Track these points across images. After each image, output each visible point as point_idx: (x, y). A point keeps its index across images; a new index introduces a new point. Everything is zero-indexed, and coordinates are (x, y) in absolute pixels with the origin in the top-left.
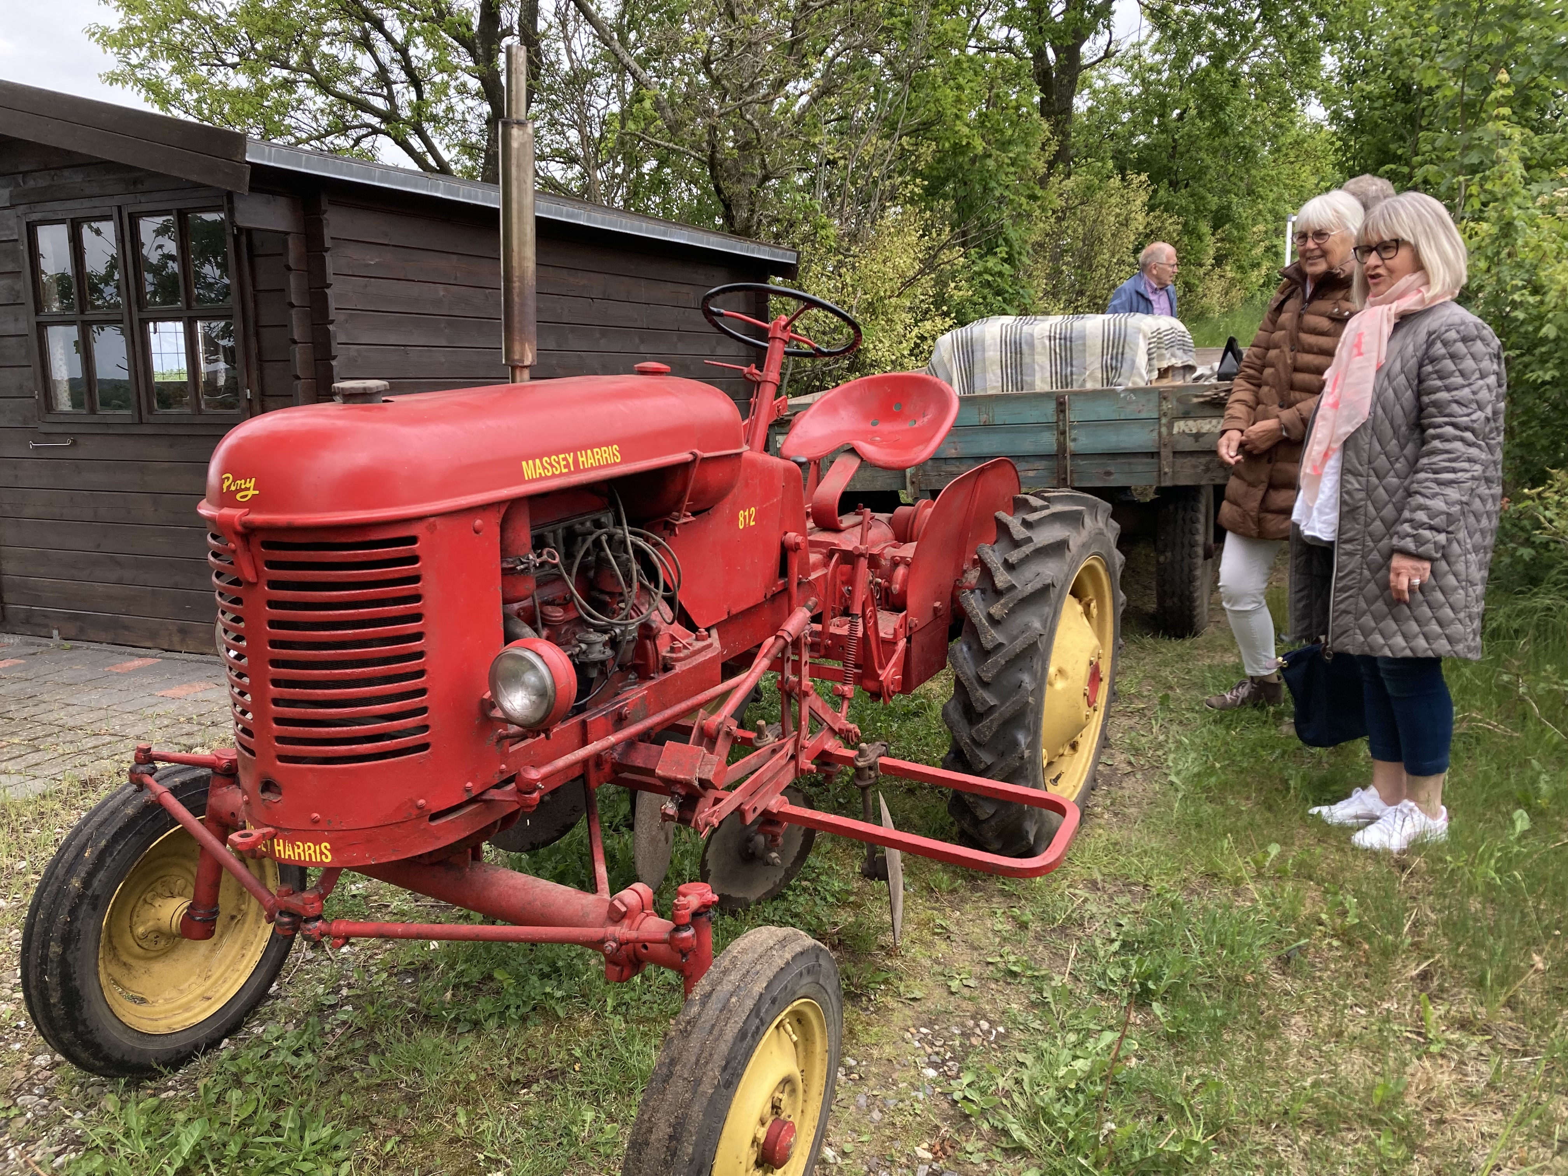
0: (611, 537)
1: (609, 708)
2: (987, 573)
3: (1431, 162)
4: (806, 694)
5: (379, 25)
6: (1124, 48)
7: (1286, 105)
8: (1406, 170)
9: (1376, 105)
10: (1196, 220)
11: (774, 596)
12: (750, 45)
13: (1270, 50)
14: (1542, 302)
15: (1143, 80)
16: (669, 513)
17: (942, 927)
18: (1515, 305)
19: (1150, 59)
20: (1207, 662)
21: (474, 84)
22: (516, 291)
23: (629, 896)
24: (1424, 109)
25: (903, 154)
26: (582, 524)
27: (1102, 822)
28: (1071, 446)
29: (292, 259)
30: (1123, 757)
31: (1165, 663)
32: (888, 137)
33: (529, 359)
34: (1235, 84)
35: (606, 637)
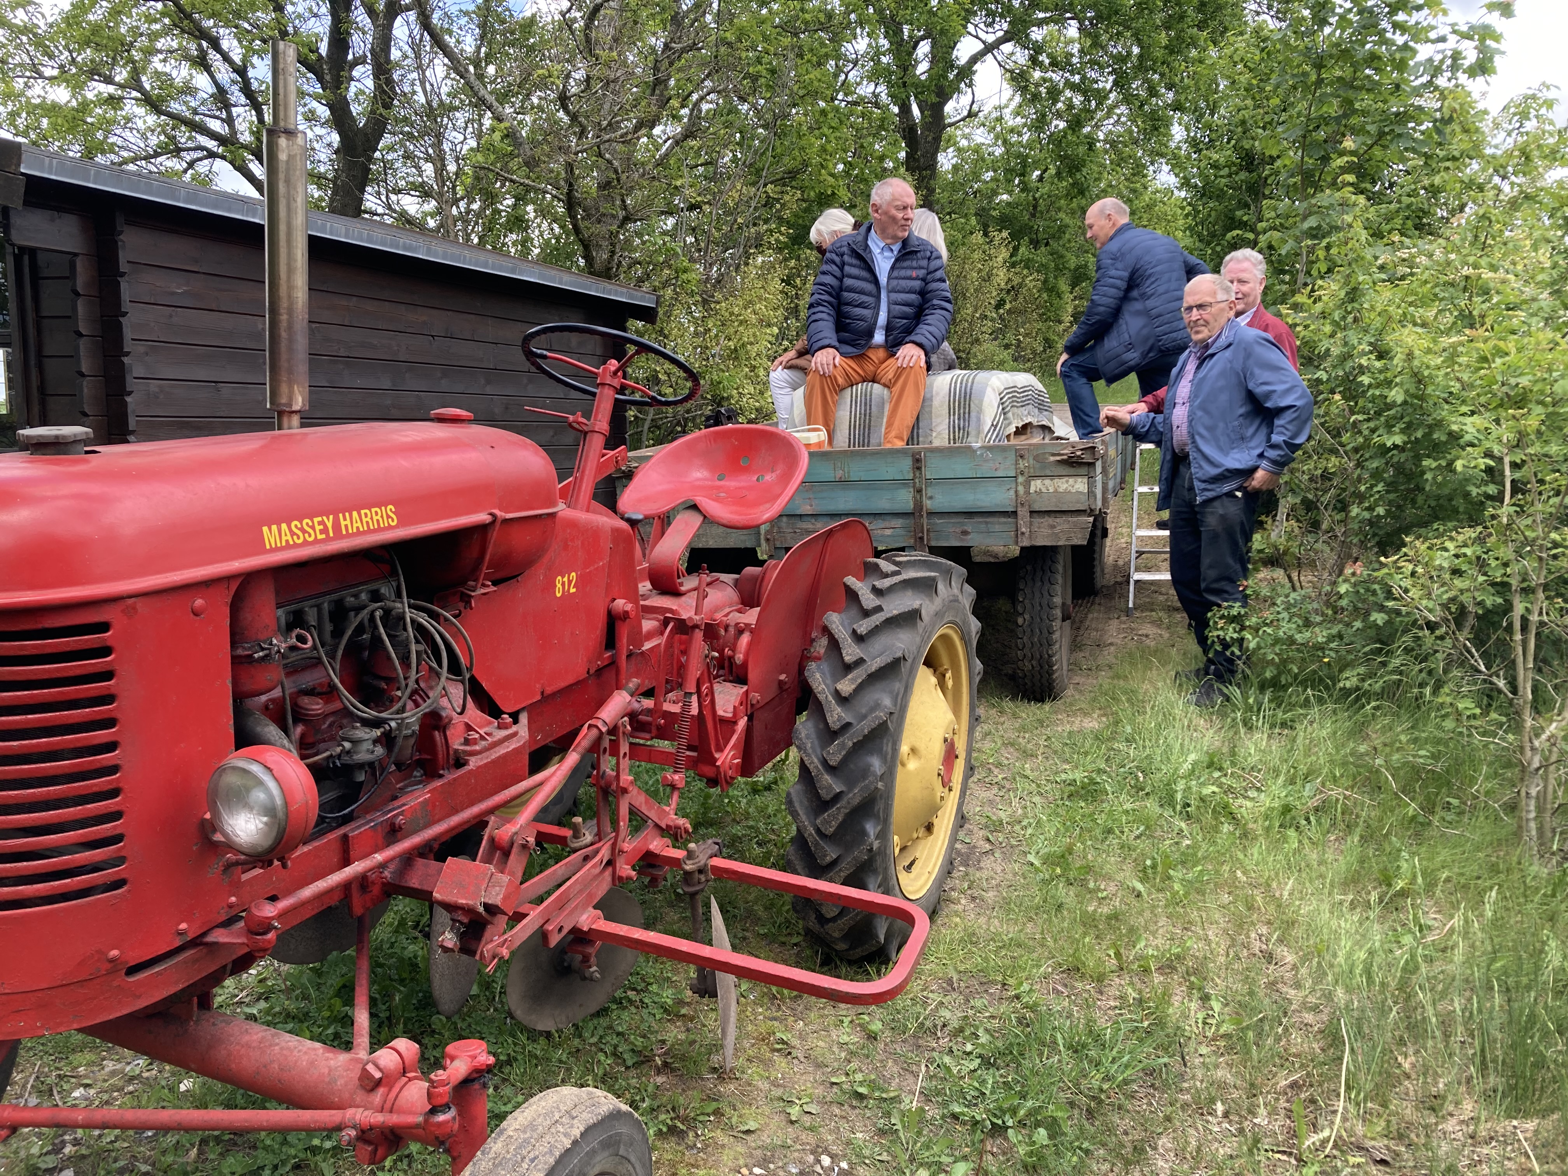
0: (387, 612)
1: (380, 818)
2: (834, 645)
3: (1274, 228)
4: (625, 791)
5: (215, 44)
6: (986, 109)
7: (1139, 170)
8: (1251, 236)
9: (1222, 173)
10: (1056, 278)
11: (600, 671)
12: (608, 83)
13: (1123, 119)
14: (1386, 369)
15: (1005, 142)
16: (464, 583)
17: (783, 1042)
18: (1362, 370)
19: (1012, 121)
20: (1068, 728)
21: (323, 112)
22: (284, 325)
23: (387, 1057)
24: (1266, 179)
25: (769, 203)
26: (356, 596)
27: (959, 908)
28: (928, 504)
29: (81, 283)
30: (981, 833)
31: (1023, 729)
32: (753, 184)
33: (299, 403)
34: (1091, 146)
35: (378, 732)
